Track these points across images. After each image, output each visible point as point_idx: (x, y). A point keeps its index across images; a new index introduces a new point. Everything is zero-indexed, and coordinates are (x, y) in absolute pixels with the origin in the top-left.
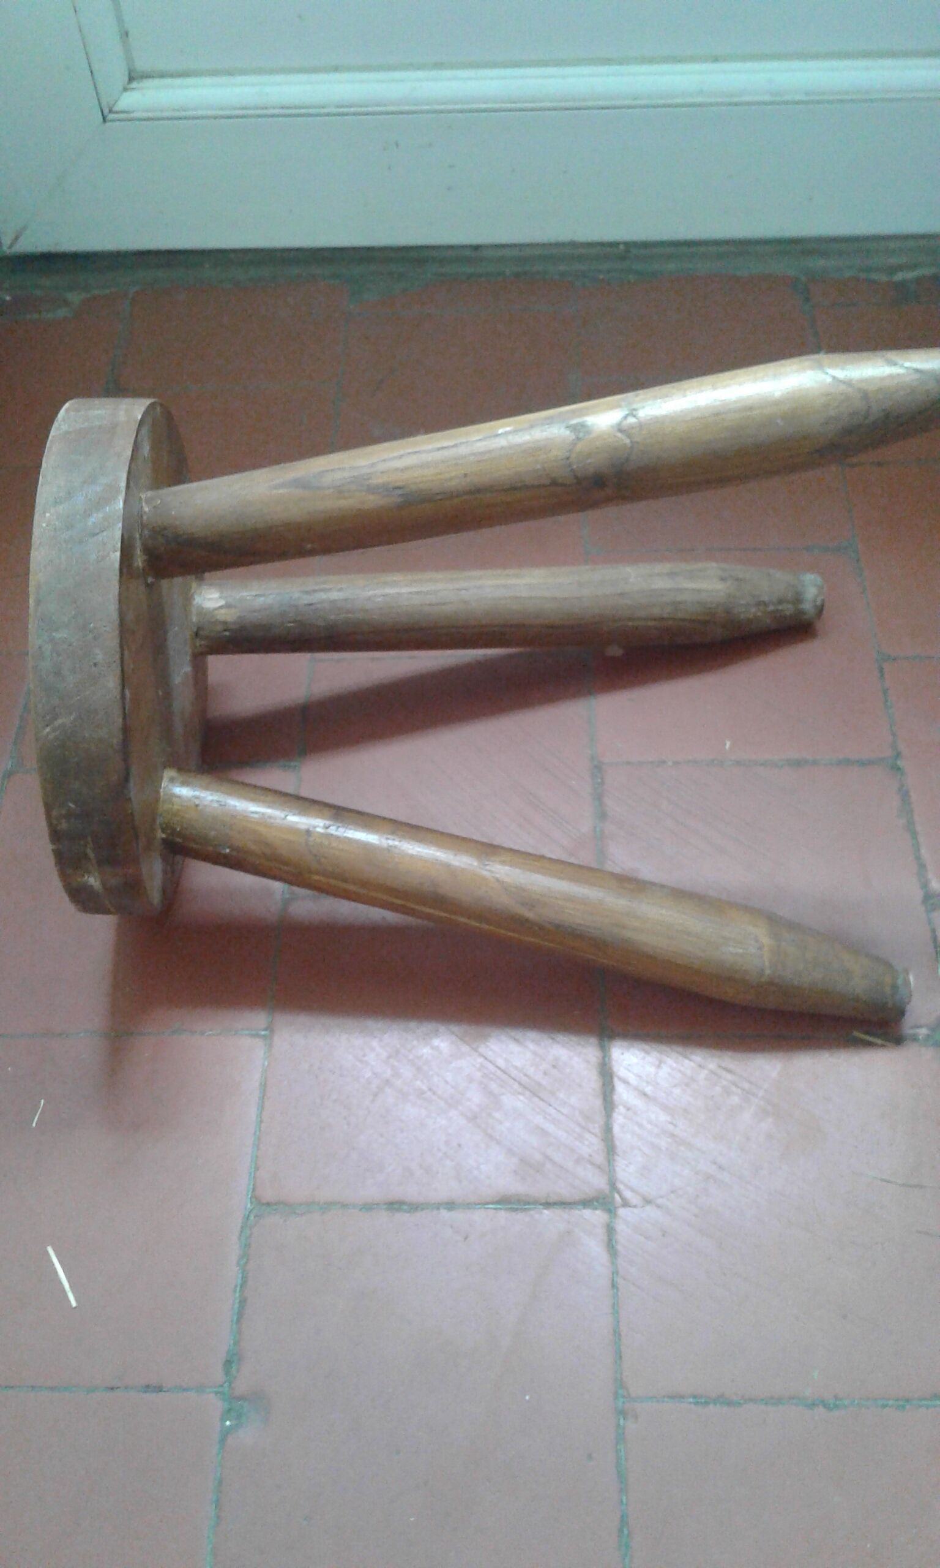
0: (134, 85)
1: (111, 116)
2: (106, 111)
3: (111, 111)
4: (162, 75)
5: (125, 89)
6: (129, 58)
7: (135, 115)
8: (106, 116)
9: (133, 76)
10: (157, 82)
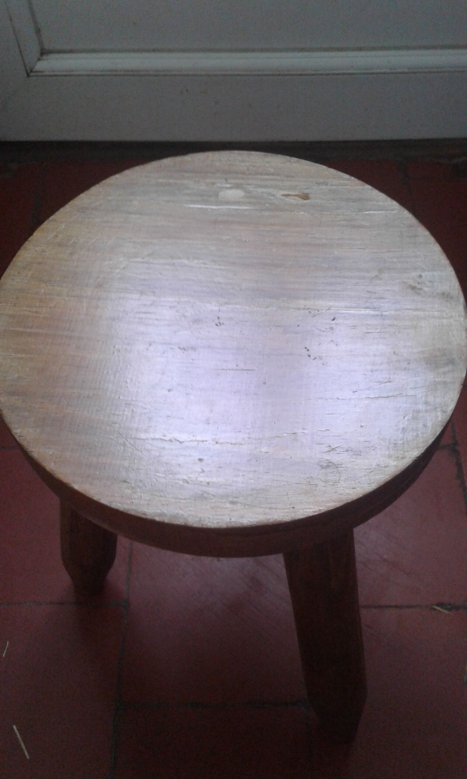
0: (45, 57)
1: (32, 74)
2: (29, 71)
3: (31, 72)
4: (59, 52)
5: (39, 60)
6: (41, 43)
7: (45, 74)
8: (29, 74)
9: (44, 52)
10: (57, 56)
